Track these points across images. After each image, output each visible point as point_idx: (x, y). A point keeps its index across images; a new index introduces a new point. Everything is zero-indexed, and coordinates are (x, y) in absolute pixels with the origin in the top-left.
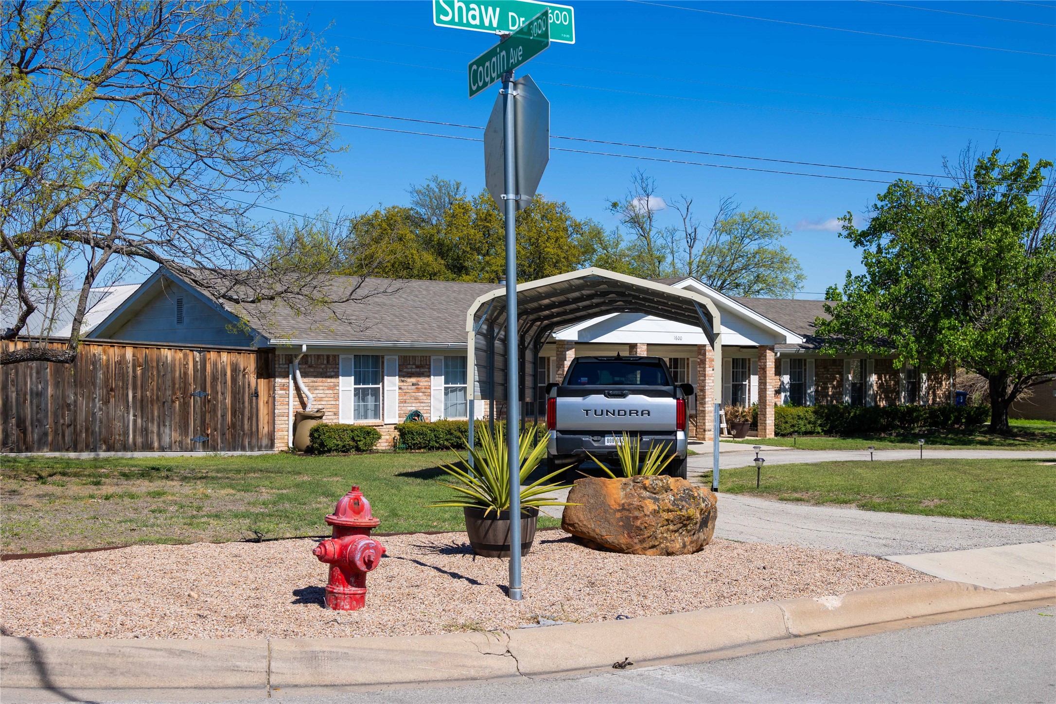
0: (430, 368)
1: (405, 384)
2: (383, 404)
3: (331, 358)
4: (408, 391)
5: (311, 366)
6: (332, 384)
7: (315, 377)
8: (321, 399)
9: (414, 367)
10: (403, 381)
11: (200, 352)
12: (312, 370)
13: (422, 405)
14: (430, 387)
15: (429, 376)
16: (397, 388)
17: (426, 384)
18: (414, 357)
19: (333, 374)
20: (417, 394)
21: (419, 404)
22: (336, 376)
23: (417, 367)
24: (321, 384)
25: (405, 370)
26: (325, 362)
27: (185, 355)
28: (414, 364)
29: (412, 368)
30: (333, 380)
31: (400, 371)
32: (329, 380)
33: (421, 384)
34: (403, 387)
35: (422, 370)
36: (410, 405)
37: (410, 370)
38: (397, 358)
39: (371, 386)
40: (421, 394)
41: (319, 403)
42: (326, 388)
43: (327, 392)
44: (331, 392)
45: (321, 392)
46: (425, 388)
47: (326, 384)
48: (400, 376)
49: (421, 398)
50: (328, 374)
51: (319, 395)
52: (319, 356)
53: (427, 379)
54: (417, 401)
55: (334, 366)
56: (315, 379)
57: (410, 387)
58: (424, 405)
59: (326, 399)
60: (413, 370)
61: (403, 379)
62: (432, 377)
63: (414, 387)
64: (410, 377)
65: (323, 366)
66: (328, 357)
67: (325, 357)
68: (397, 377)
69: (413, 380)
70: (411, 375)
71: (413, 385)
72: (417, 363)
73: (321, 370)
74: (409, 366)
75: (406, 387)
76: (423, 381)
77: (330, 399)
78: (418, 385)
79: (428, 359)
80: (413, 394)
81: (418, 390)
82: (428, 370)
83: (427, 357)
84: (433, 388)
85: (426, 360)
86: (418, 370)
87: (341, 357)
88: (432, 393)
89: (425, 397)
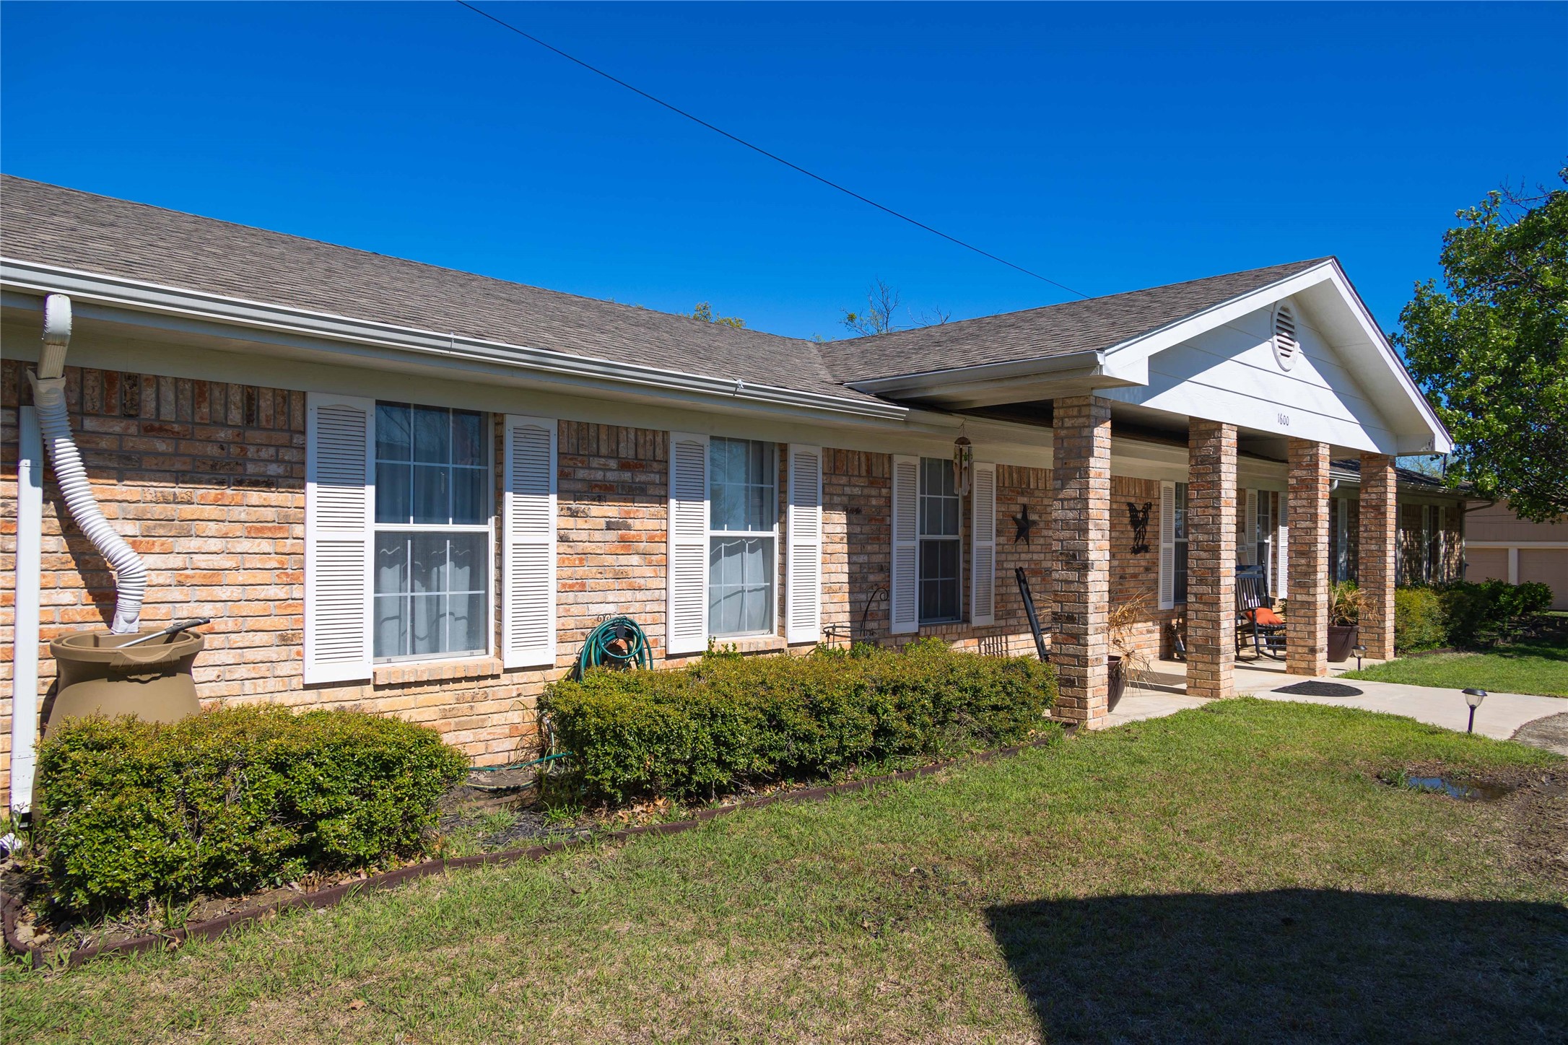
0: (665, 473)
1: (580, 523)
2: (500, 595)
3: (265, 405)
4: (589, 547)
5: (150, 430)
6: (269, 514)
7: (180, 477)
8: (212, 577)
9: (613, 464)
10: (574, 514)
12: (161, 446)
13: (640, 596)
14: (664, 537)
15: (663, 500)
16: (552, 538)
17: (652, 524)
18: (614, 431)
19: (274, 470)
20: (623, 559)
21: (629, 595)
22: (294, 479)
23: (624, 466)
24: (210, 512)
25: (581, 474)
26: (236, 416)
28: (614, 455)
29: (606, 469)
30: (274, 497)
31: (562, 475)
32: (255, 496)
33: (637, 524)
34: (573, 535)
35: (641, 478)
36: (598, 596)
37: (599, 475)
38: (552, 426)
39: (451, 527)
40: (635, 560)
41: (203, 593)
42: (238, 529)
43: (245, 545)
44: (266, 546)
45: (215, 545)
46: (651, 540)
48: (562, 494)
49: (637, 571)
50: (251, 468)
51: (201, 561)
52: (201, 389)
53: (656, 509)
54: (624, 583)
55: (282, 438)
56: (180, 491)
57: (597, 536)
58: (648, 595)
59: (242, 577)
60: (611, 476)
61: (574, 505)
62: (673, 503)
63: (612, 535)
64: (600, 499)
65: (222, 435)
66: (251, 396)
67: (236, 397)
68: (553, 498)
69: (611, 510)
70: (601, 493)
71: (610, 526)
72: (623, 454)
73: (212, 450)
74: (595, 462)
75: (584, 535)
76: (643, 517)
77: (261, 577)
78: (628, 528)
79: (659, 439)
80: (610, 560)
81: (626, 544)
82: (657, 478)
83: (654, 432)
84: (674, 539)
85: (654, 443)
86: (627, 476)
87: (316, 403)
88: (672, 558)
89: (648, 571)
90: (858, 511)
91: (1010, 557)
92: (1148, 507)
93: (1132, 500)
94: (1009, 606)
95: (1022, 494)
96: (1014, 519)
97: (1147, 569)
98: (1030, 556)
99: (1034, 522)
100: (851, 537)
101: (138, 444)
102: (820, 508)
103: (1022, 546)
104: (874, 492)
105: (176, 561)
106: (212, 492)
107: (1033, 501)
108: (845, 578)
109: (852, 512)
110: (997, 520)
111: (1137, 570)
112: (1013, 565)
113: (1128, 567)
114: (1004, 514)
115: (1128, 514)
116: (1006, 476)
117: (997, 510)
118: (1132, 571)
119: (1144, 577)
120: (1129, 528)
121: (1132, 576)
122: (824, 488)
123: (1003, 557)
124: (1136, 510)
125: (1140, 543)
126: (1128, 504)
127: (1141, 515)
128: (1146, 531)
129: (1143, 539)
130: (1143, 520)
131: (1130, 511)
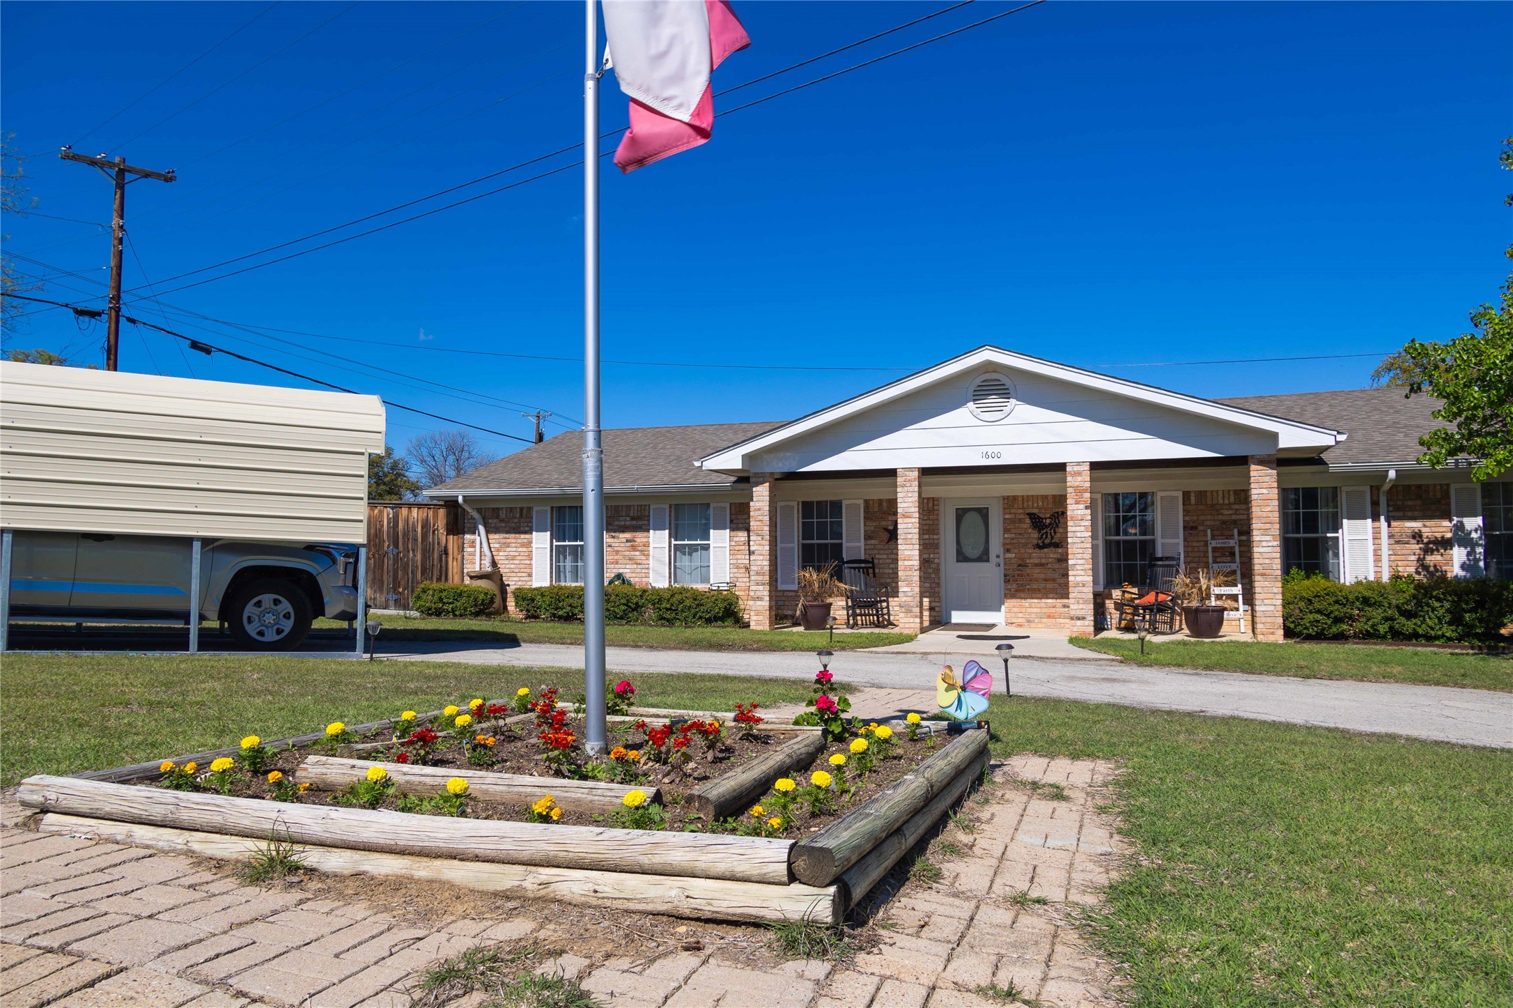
0: (649, 520)
1: (616, 540)
3: (524, 512)
4: (619, 549)
5: (501, 521)
6: (526, 541)
7: (507, 532)
8: (513, 558)
9: (628, 519)
10: (613, 537)
11: (392, 508)
12: (503, 525)
13: (639, 566)
14: (648, 543)
15: (647, 530)
17: (644, 540)
18: (628, 507)
19: (527, 529)
20: (633, 553)
21: (635, 566)
22: (530, 532)
23: (633, 519)
24: (513, 541)
25: (616, 523)
26: (518, 515)
27: (381, 512)
28: (628, 515)
29: (625, 521)
30: (527, 536)
31: (608, 524)
32: (523, 536)
33: (638, 540)
34: (613, 545)
35: (640, 523)
36: (627, 566)
37: (623, 523)
39: (570, 543)
40: (637, 553)
41: (511, 562)
42: (518, 545)
43: (520, 549)
44: (525, 549)
45: (514, 549)
46: (644, 546)
47: (519, 541)
48: (608, 531)
49: (639, 558)
50: (522, 529)
51: (512, 553)
52: (511, 508)
53: (645, 534)
54: (633, 562)
55: (528, 520)
56: (507, 536)
57: (622, 545)
58: (643, 566)
59: (520, 558)
60: (627, 523)
61: (613, 534)
62: (651, 531)
63: (629, 544)
64: (623, 532)
65: (516, 520)
66: (522, 509)
67: (518, 510)
69: (628, 535)
70: (623, 529)
71: (627, 541)
72: (631, 514)
73: (513, 525)
74: (621, 519)
75: (617, 545)
76: (640, 537)
77: (524, 558)
78: (635, 541)
79: (647, 508)
80: (627, 553)
81: (634, 548)
82: (646, 523)
83: (645, 506)
84: (652, 545)
85: (645, 510)
86: (634, 522)
87: (535, 509)
88: (651, 553)
89: (643, 558)
91: (881, 552)
93: (1035, 511)
94: (883, 580)
96: (886, 530)
97: (1055, 560)
101: (499, 525)
102: (728, 530)
103: (893, 544)
105: (506, 554)
106: (513, 535)
110: (865, 531)
111: (1043, 561)
112: (885, 556)
113: (1030, 558)
114: (876, 527)
115: (1028, 521)
116: (876, 505)
117: (865, 525)
118: (1037, 561)
119: (1056, 566)
120: (1030, 530)
121: (1036, 565)
122: (731, 521)
123: (876, 552)
124: (1039, 517)
125: (1047, 541)
126: (1028, 514)
127: (1048, 521)
128: (1055, 532)
129: (1052, 538)
130: (1050, 524)
131: (1031, 518)
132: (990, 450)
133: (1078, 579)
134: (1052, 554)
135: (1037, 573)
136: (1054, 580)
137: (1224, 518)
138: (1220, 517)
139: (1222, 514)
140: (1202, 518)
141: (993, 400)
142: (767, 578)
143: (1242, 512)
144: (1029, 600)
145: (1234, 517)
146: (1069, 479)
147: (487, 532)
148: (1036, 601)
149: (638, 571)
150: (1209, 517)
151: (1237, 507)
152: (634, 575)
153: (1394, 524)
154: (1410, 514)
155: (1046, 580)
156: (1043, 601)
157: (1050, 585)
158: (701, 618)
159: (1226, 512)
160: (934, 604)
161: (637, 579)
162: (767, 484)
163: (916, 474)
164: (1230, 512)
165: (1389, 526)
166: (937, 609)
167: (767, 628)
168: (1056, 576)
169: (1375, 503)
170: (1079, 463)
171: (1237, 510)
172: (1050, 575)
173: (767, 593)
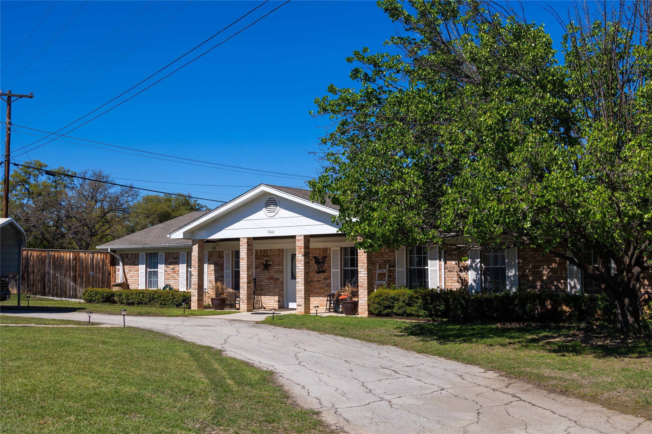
1: (168, 269)
4: (169, 273)
6: (137, 269)
8: (133, 277)
9: (172, 259)
10: (167, 267)
11: (92, 254)
13: (176, 281)
15: (179, 264)
16: (164, 271)
17: (178, 269)
18: (172, 254)
19: (137, 263)
20: (174, 275)
22: (138, 265)
23: (174, 259)
24: (133, 269)
25: (168, 261)
26: (134, 257)
27: (88, 255)
30: (136, 267)
31: (165, 261)
33: (176, 268)
34: (167, 271)
36: (170, 281)
38: (164, 254)
39: (152, 270)
40: (176, 275)
42: (134, 271)
43: (135, 273)
44: (137, 273)
45: (133, 273)
46: (178, 271)
47: (135, 269)
48: (165, 264)
49: (176, 277)
51: (132, 275)
52: (132, 254)
53: (178, 266)
54: (174, 279)
55: (138, 259)
56: (131, 266)
57: (170, 271)
60: (172, 261)
63: (172, 270)
64: (171, 265)
65: (134, 260)
66: (136, 254)
69: (172, 266)
70: (171, 264)
72: (173, 257)
73: (133, 262)
74: (170, 259)
77: (136, 277)
80: (172, 275)
81: (174, 272)
82: (179, 261)
83: (178, 253)
84: (180, 271)
85: (178, 255)
86: (175, 260)
87: (140, 254)
88: (180, 274)
89: (178, 277)
90: (217, 264)
91: (261, 274)
92: (324, 258)
93: (316, 255)
94: (262, 288)
95: (266, 257)
96: (263, 264)
97: (325, 279)
98: (269, 274)
99: (270, 265)
100: (215, 270)
101: (128, 261)
102: (207, 264)
103: (266, 271)
104: (220, 260)
105: (130, 275)
106: (133, 266)
107: (269, 259)
108: (214, 279)
109: (215, 264)
110: (255, 264)
111: (319, 279)
112: (263, 277)
113: (314, 278)
114: (259, 263)
115: (314, 260)
116: (259, 253)
117: (255, 262)
118: (317, 279)
119: (324, 281)
120: (315, 265)
121: (317, 281)
122: (208, 260)
123: (259, 274)
124: (318, 259)
125: (321, 270)
126: (314, 257)
127: (321, 260)
128: (324, 266)
129: (322, 268)
130: (322, 262)
131: (315, 259)
132: (271, 229)
133: (300, 288)
134: (322, 276)
135: (317, 285)
136: (323, 288)
137: (385, 259)
138: (384, 259)
139: (384, 257)
140: (377, 259)
141: (272, 207)
142: (197, 286)
143: (392, 256)
144: (314, 298)
145: (389, 259)
146: (297, 243)
147: (123, 265)
148: (316, 298)
149: (176, 283)
150: (379, 259)
151: (389, 254)
152: (174, 285)
153: (448, 262)
154: (454, 258)
155: (320, 288)
156: (319, 298)
157: (321, 291)
158: (174, 304)
159: (386, 256)
160: (280, 299)
161: (175, 287)
162: (197, 245)
163: (246, 240)
164: (388, 256)
165: (445, 263)
166: (281, 301)
167: (197, 309)
168: (324, 286)
169: (440, 253)
170: (300, 236)
171: (390, 255)
172: (321, 286)
173: (197, 293)
